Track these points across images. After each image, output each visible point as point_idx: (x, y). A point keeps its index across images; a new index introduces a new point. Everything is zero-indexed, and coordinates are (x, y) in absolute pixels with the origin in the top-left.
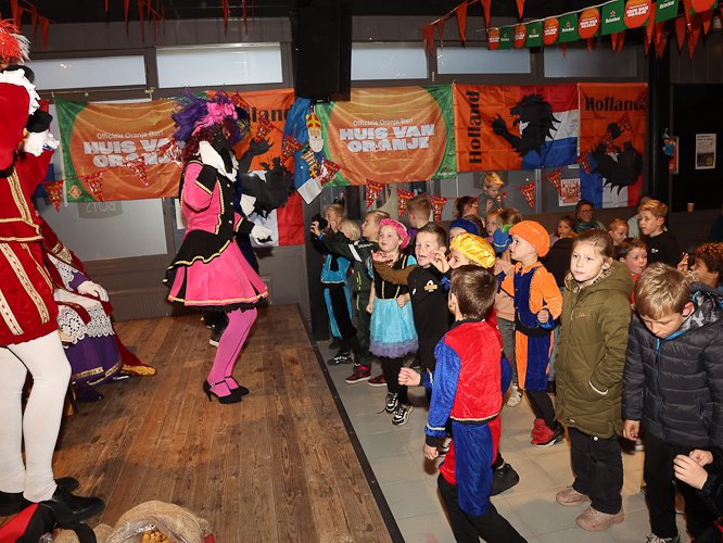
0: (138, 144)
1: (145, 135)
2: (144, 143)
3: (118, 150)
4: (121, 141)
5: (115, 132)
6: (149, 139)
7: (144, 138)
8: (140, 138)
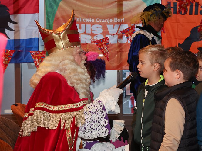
0: (105, 28)
1: (111, 21)
2: (110, 27)
3: (88, 31)
4: (92, 24)
5: (88, 17)
6: (113, 24)
7: (110, 24)
8: (107, 23)
